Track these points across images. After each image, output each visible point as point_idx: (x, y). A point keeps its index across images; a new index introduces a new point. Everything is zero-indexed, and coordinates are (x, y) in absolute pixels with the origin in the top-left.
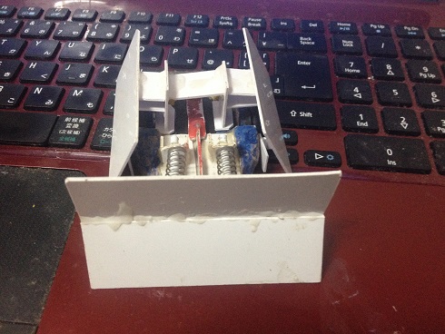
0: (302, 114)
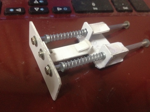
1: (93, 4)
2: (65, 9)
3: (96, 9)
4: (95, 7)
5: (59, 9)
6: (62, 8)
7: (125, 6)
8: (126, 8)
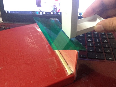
1: (96, 56)
2: (84, 56)
3: (97, 58)
4: (96, 57)
5: (82, 56)
6: (83, 56)
7: (111, 58)
8: (111, 59)
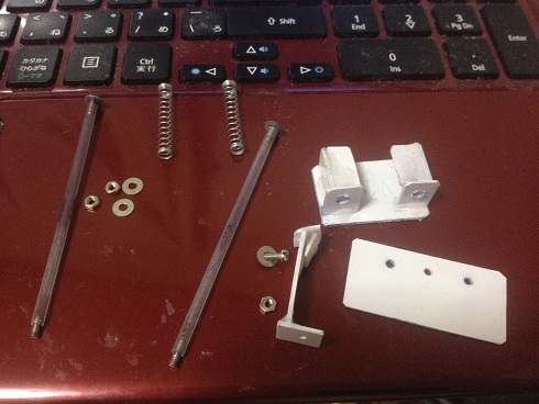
0: (283, 21)
2: (319, 70)
4: (394, 64)
5: (304, 70)
7: (479, 64)
